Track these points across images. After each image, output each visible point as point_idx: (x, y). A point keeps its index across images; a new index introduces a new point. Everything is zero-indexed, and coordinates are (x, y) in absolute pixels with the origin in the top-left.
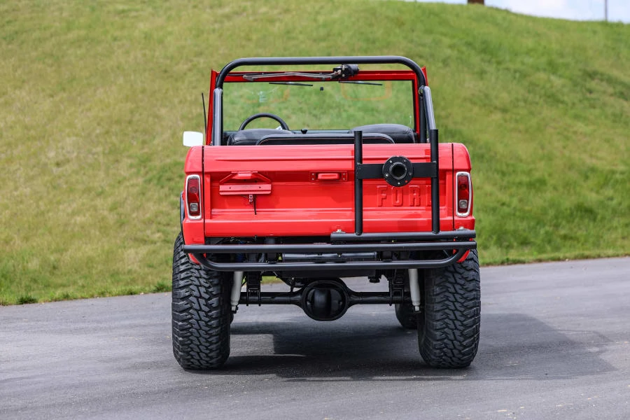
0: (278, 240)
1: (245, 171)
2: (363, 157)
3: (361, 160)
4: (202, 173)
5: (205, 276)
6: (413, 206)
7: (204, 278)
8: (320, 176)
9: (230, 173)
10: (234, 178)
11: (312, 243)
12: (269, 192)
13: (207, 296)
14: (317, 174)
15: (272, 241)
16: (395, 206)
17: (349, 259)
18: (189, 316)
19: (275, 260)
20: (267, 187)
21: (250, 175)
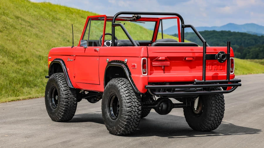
0: (171, 83)
1: (162, 57)
2: (207, 51)
3: (206, 53)
4: (147, 57)
5: (136, 98)
6: (215, 70)
7: (136, 99)
8: (187, 59)
9: (157, 57)
10: (158, 59)
11: (185, 84)
12: (169, 65)
13: (138, 106)
14: (186, 58)
15: (168, 83)
16: (209, 70)
17: (197, 90)
18: (131, 114)
19: (174, 91)
20: (169, 63)
21: (164, 58)
